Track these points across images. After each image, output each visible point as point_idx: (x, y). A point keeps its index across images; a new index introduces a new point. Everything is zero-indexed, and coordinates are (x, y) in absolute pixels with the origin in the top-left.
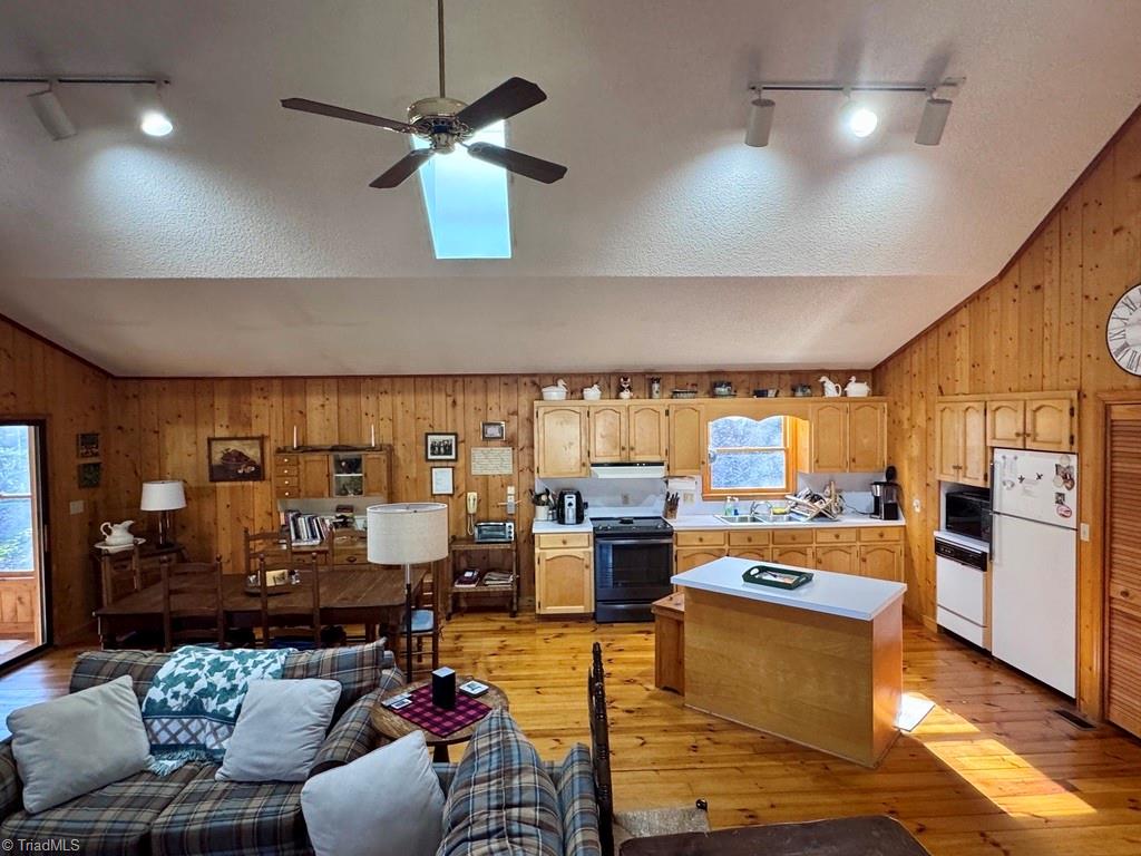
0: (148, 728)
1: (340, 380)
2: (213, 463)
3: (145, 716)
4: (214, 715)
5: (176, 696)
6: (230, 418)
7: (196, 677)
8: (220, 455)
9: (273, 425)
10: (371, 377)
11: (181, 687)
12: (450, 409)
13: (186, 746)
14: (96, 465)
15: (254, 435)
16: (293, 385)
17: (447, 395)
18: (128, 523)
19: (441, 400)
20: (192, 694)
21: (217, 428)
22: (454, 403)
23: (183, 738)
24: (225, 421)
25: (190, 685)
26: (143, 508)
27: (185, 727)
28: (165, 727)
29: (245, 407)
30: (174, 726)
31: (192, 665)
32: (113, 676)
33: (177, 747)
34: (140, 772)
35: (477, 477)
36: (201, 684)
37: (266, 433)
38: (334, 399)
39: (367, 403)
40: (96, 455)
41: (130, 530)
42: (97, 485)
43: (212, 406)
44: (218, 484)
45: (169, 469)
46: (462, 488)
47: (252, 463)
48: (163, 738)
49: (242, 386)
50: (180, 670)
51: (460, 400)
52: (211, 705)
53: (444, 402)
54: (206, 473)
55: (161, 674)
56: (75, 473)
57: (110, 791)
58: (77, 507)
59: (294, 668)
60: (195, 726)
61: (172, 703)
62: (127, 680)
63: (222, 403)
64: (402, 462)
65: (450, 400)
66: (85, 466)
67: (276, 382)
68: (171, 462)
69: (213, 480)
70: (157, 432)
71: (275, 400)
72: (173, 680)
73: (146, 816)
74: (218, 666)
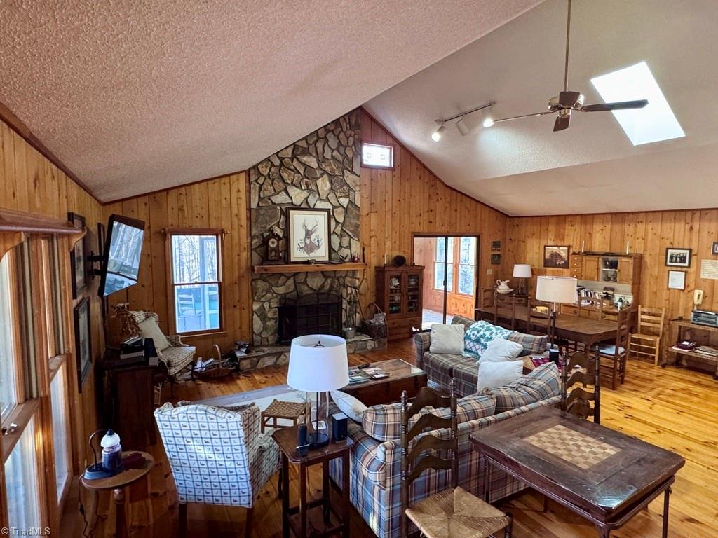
0: (465, 343)
1: (614, 216)
2: (546, 258)
3: (465, 338)
4: (483, 344)
5: (473, 334)
6: (555, 235)
7: (481, 330)
8: (549, 254)
9: (575, 240)
10: (633, 213)
11: (476, 332)
12: (687, 233)
13: (474, 352)
14: (499, 255)
15: (565, 245)
16: (587, 218)
17: (686, 223)
18: (507, 281)
19: (681, 227)
20: (478, 335)
21: (549, 241)
22: (691, 228)
23: (474, 349)
24: (553, 237)
25: (478, 332)
26: (514, 276)
27: (474, 346)
28: (469, 343)
29: (562, 230)
30: (472, 344)
31: (481, 327)
32: (460, 323)
33: (472, 352)
34: (459, 354)
35: (705, 280)
36: (481, 333)
37: (571, 244)
38: (609, 226)
39: (629, 229)
40: (499, 251)
41: (508, 284)
42: (499, 264)
43: (547, 230)
44: (548, 269)
45: (528, 259)
46: (692, 286)
47: (563, 259)
48: (468, 347)
49: (561, 219)
50: (477, 327)
51: (696, 226)
52: (483, 341)
53: (683, 229)
54: (542, 263)
55: (472, 327)
56: (490, 258)
57: (449, 355)
58: (490, 272)
59: (511, 338)
60: (477, 346)
61: (472, 336)
62: (463, 326)
63: (552, 228)
64: (649, 265)
65: (688, 227)
66: (493, 255)
67: (578, 217)
68: (529, 256)
69: (545, 266)
70: (524, 242)
71: (577, 227)
72: (474, 329)
73: (454, 364)
74: (488, 329)
